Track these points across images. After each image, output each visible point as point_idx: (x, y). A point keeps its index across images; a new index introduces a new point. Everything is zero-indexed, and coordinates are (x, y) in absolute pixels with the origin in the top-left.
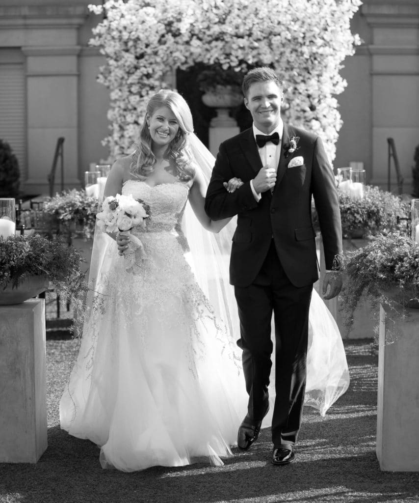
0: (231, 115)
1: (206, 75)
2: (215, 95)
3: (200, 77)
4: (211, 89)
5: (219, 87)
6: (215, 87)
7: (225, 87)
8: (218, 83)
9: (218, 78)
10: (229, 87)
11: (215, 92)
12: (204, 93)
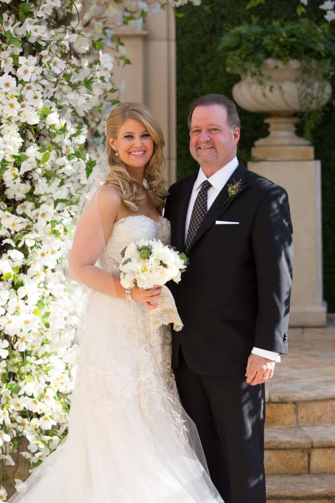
0: (300, 132)
1: (240, 35)
2: (261, 83)
3: (227, 40)
4: (251, 67)
5: (270, 62)
6: (259, 64)
7: (286, 62)
8: (268, 55)
9: (267, 40)
10: (294, 64)
11: (260, 77)
12: (238, 79)
